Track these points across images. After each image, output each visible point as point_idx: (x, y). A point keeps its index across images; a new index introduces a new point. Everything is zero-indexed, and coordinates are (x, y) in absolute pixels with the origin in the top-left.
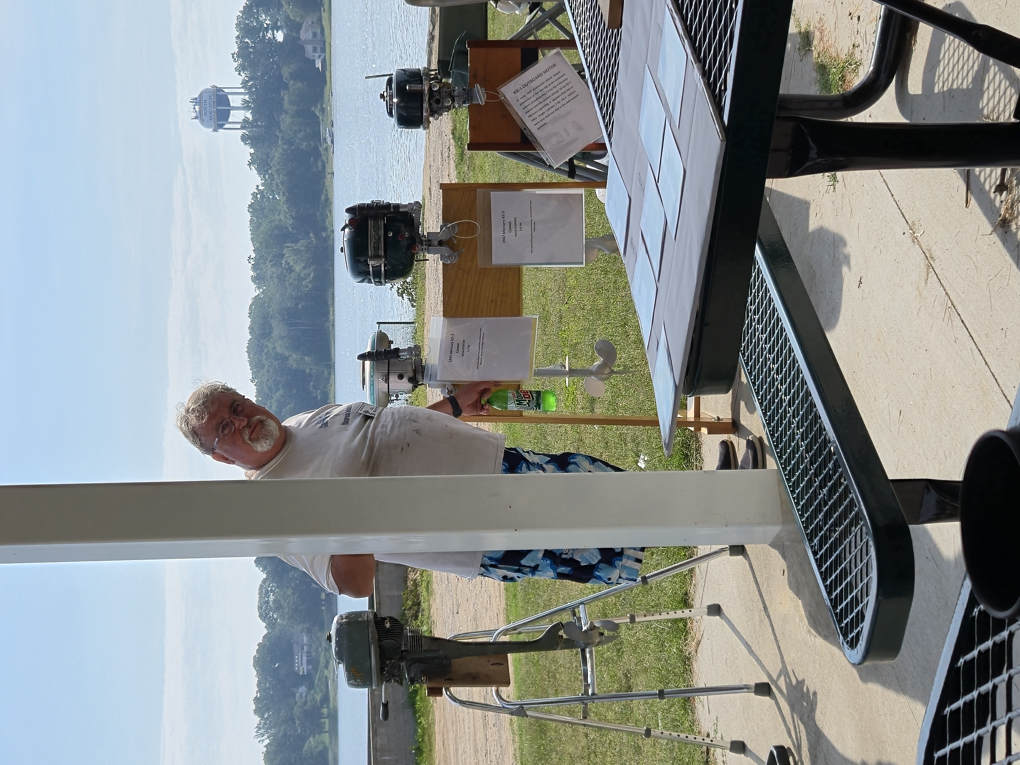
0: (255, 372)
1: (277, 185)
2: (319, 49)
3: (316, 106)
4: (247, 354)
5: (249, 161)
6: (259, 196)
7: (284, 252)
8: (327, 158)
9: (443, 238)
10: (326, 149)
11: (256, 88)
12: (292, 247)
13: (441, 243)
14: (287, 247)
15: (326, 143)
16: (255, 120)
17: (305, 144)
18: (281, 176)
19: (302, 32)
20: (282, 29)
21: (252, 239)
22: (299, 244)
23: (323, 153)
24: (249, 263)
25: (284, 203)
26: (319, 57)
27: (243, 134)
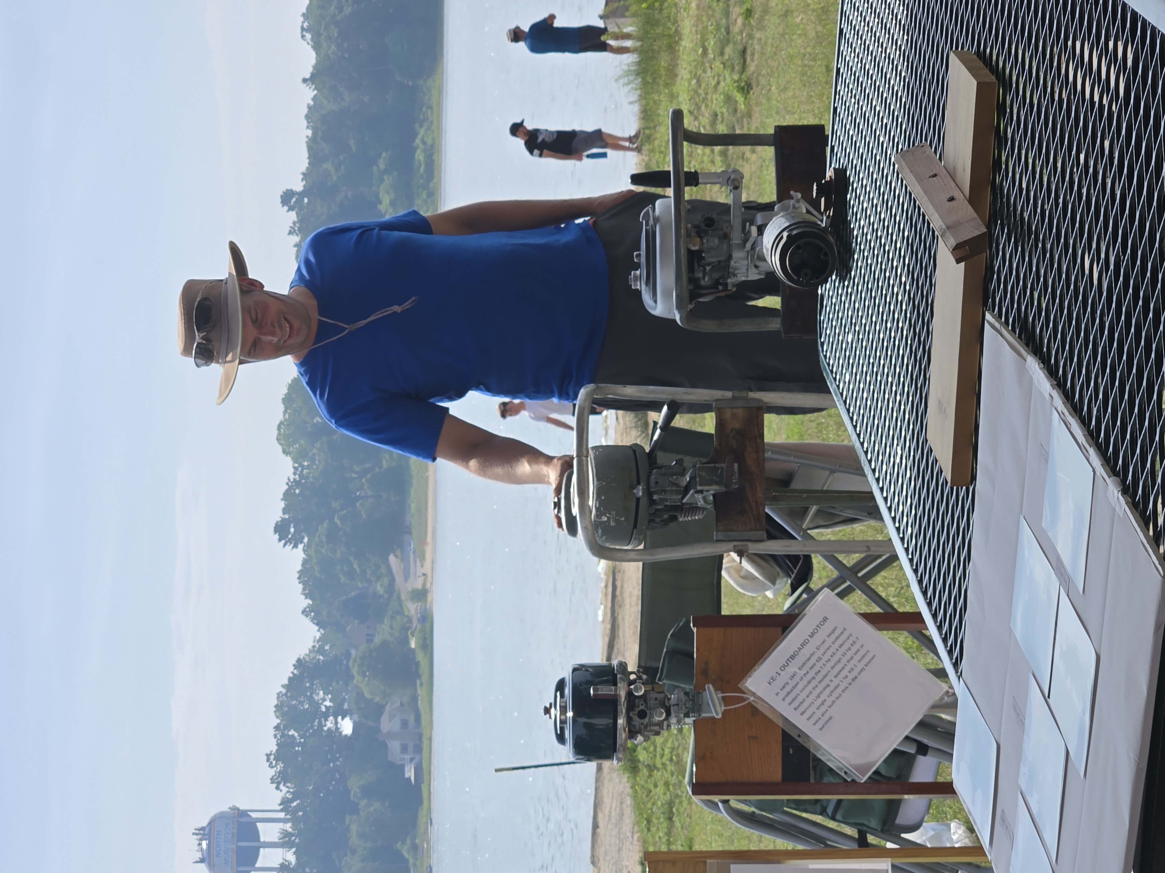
2: (411, 749)
3: (404, 843)
11: (305, 813)
16: (300, 864)
19: (385, 719)
20: (351, 714)
26: (412, 760)
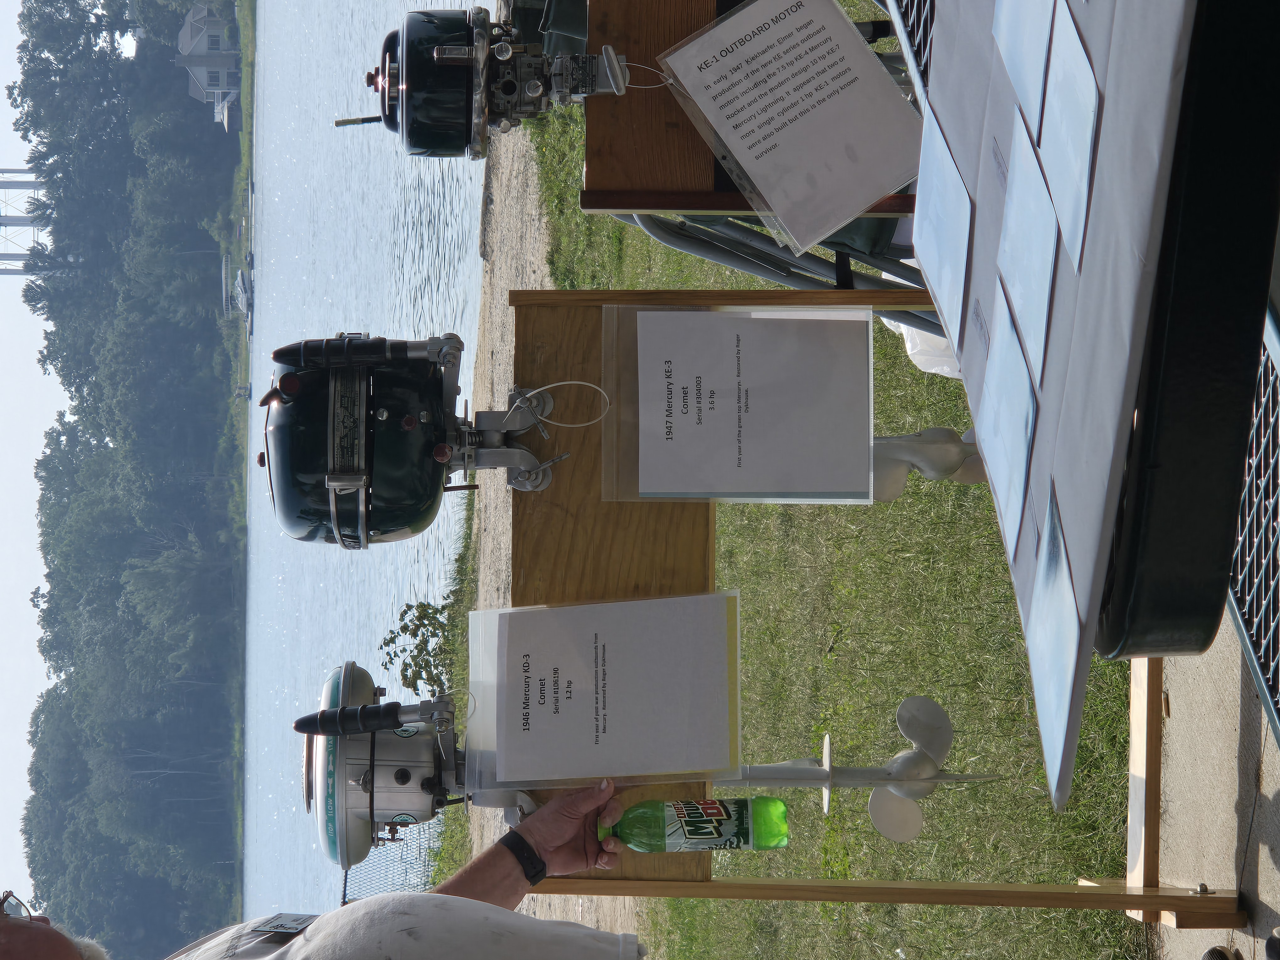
0: (43, 882)
1: (110, 412)
2: (223, 78)
3: (212, 219)
5: (41, 352)
6: (63, 439)
7: (123, 579)
8: (236, 346)
9: (516, 425)
10: (235, 324)
11: (66, 173)
12: (143, 567)
13: (509, 439)
14: (132, 567)
15: (235, 307)
16: (60, 250)
17: (182, 310)
18: (121, 390)
19: (184, 35)
20: (134, 28)
21: (45, 548)
22: (160, 560)
23: (225, 332)
24: (36, 606)
25: (125, 458)
26: (225, 96)
27: (28, 286)
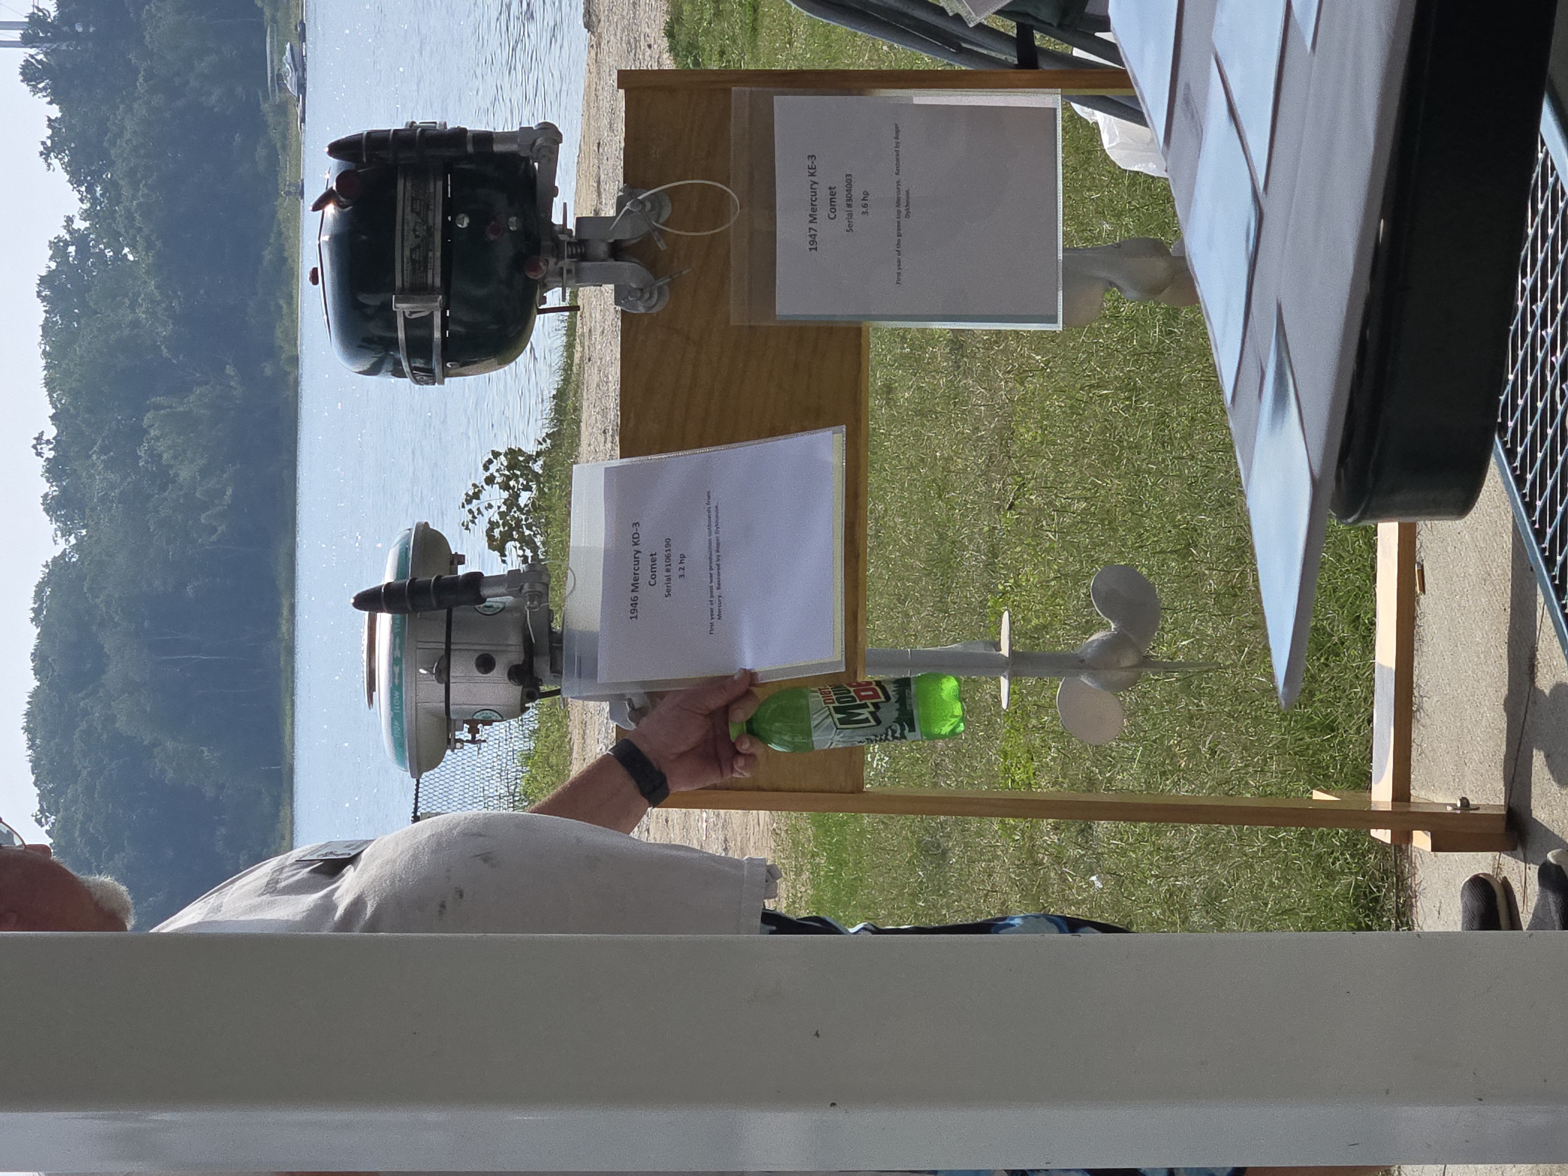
0: (50, 791)
1: (130, 217)
4: (25, 737)
5: (43, 143)
6: (72, 249)
7: (146, 423)
8: (284, 136)
9: (625, 234)
10: (283, 109)
12: (170, 407)
13: (617, 251)
14: (158, 407)
15: (283, 88)
16: (65, 17)
17: (217, 92)
18: (143, 190)
21: (50, 384)
22: (192, 398)
23: (271, 119)
24: (39, 454)
25: (147, 273)
27: (27, 61)
